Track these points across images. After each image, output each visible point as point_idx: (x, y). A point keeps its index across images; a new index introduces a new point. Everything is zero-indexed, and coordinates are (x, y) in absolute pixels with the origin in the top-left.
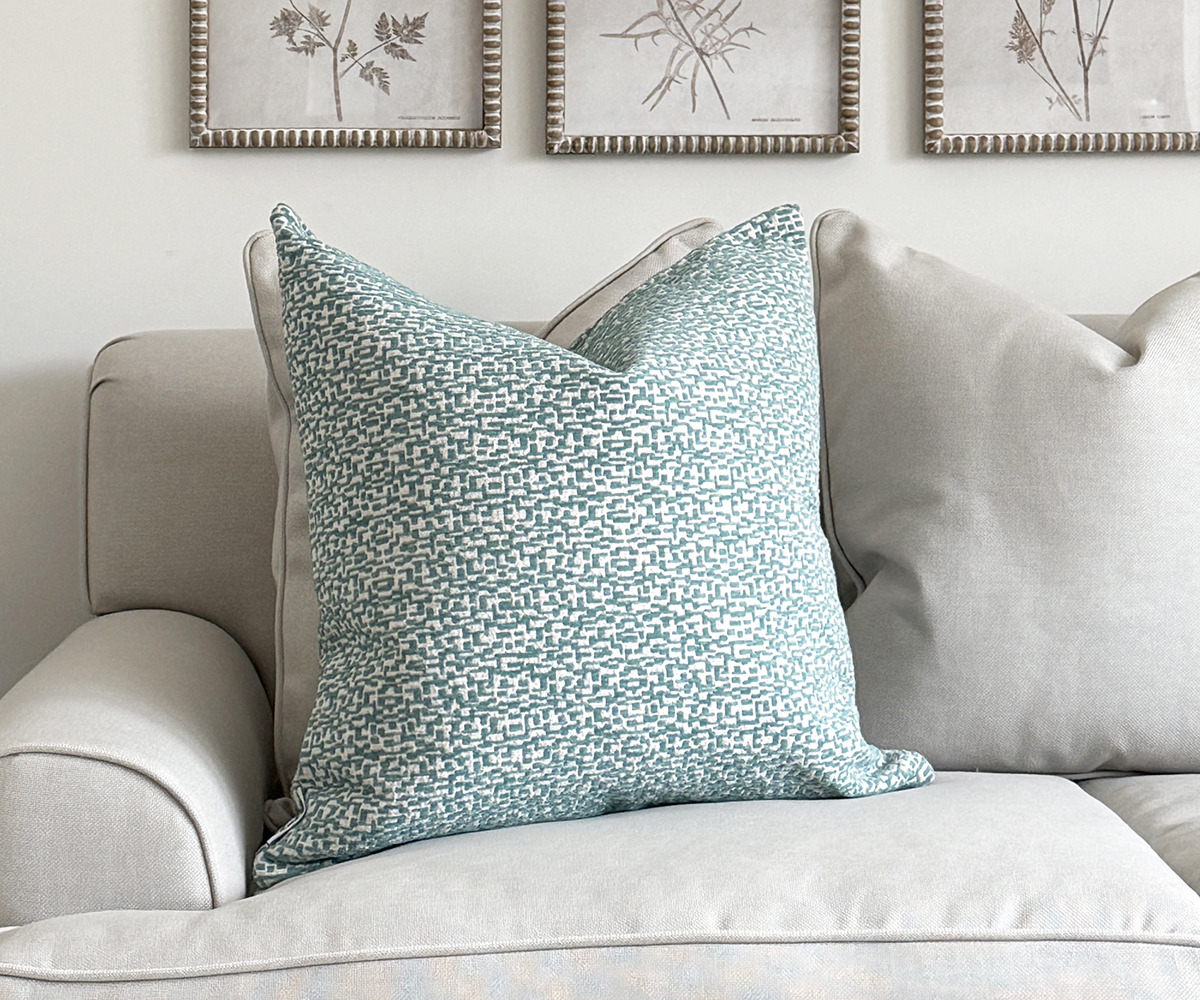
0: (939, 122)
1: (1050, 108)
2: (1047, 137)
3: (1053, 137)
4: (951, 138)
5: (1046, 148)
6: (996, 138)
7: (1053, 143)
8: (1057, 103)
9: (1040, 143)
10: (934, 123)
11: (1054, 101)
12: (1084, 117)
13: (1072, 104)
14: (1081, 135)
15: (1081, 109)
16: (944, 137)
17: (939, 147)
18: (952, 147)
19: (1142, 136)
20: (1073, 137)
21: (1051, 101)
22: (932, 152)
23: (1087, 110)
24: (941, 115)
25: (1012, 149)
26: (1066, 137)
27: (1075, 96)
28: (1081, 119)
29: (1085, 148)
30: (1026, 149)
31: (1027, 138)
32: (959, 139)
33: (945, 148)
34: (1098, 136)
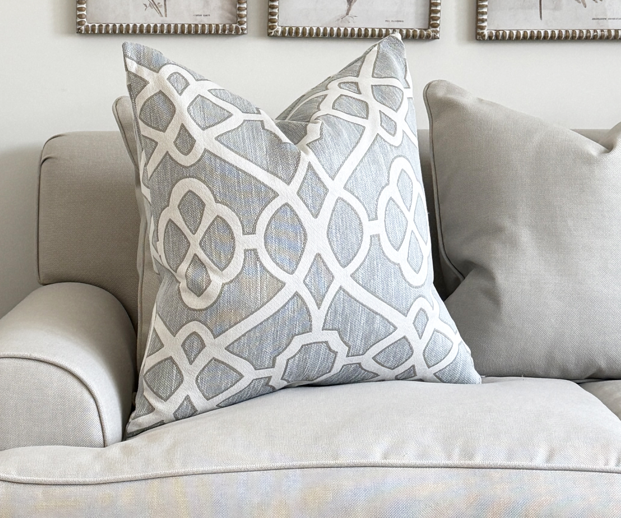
0: (84, 16)
1: (146, 9)
2: (142, 26)
3: (145, 25)
4: (90, 25)
5: (141, 31)
6: (114, 25)
7: (145, 28)
8: (150, 7)
9: (138, 29)
10: (80, 16)
11: (148, 6)
12: (164, 15)
13: (157, 7)
14: (160, 25)
15: (162, 10)
16: (86, 24)
17: (83, 30)
18: (90, 29)
19: (193, 26)
20: (156, 26)
21: (146, 6)
22: (80, 32)
23: (166, 11)
24: (85, 13)
25: (122, 32)
26: (152, 25)
27: (159, 3)
28: (162, 16)
29: (162, 31)
30: (130, 32)
31: (131, 26)
32: (95, 26)
33: (87, 30)
34: (169, 25)
